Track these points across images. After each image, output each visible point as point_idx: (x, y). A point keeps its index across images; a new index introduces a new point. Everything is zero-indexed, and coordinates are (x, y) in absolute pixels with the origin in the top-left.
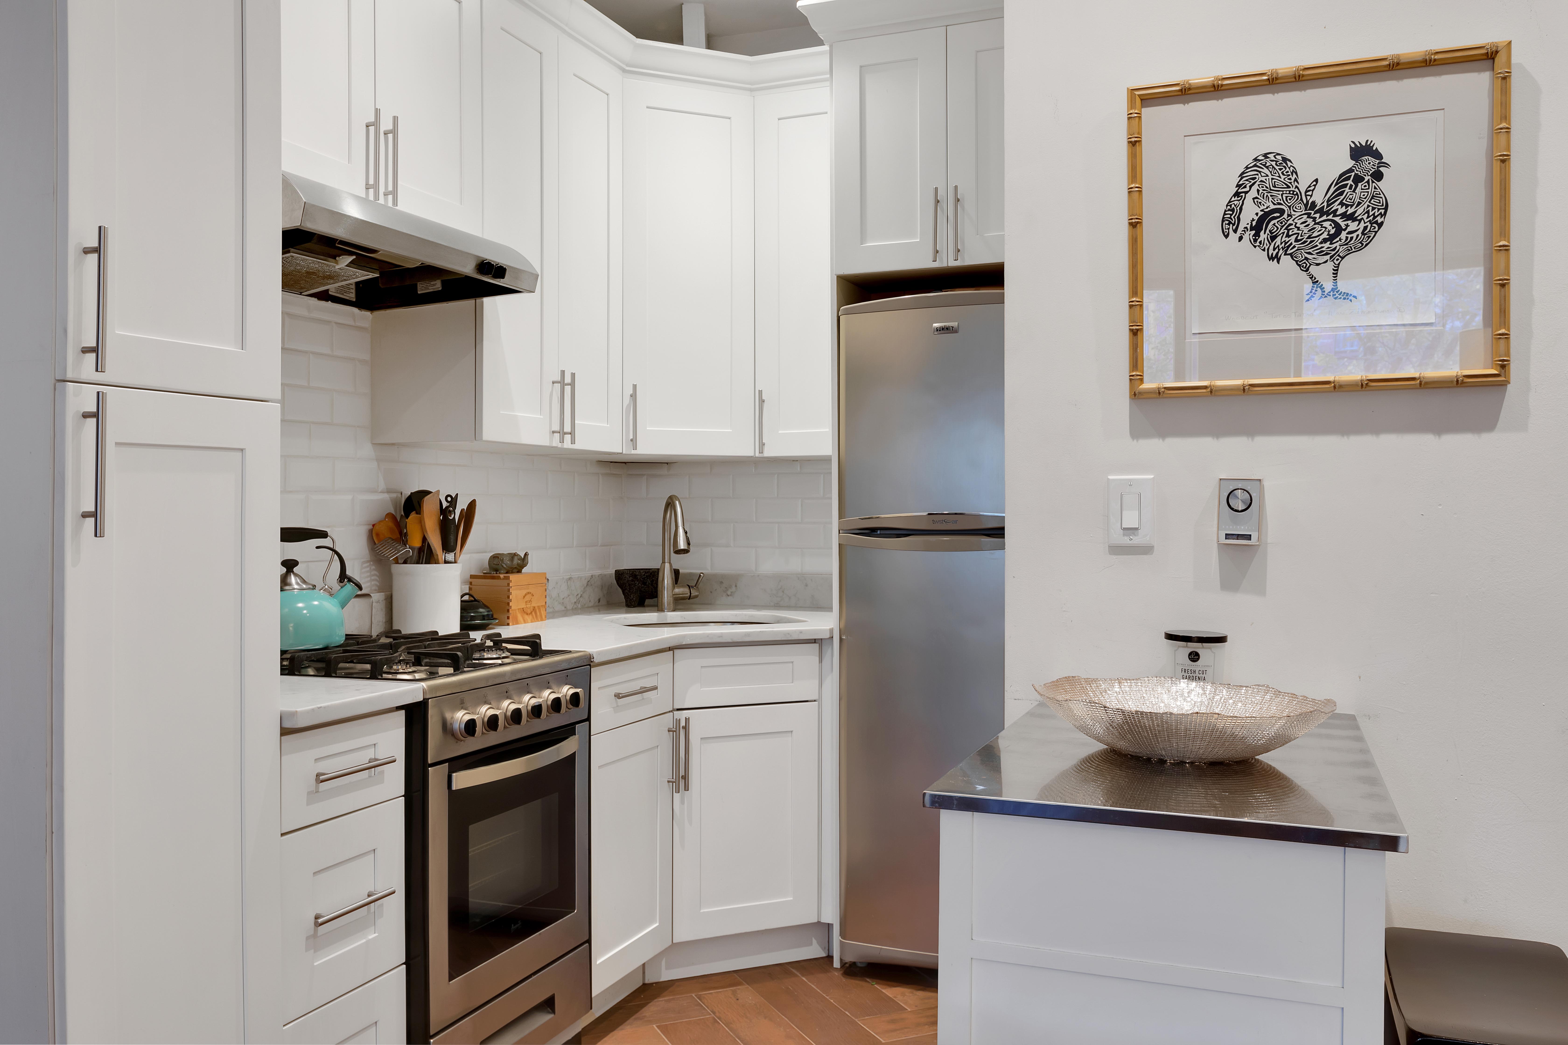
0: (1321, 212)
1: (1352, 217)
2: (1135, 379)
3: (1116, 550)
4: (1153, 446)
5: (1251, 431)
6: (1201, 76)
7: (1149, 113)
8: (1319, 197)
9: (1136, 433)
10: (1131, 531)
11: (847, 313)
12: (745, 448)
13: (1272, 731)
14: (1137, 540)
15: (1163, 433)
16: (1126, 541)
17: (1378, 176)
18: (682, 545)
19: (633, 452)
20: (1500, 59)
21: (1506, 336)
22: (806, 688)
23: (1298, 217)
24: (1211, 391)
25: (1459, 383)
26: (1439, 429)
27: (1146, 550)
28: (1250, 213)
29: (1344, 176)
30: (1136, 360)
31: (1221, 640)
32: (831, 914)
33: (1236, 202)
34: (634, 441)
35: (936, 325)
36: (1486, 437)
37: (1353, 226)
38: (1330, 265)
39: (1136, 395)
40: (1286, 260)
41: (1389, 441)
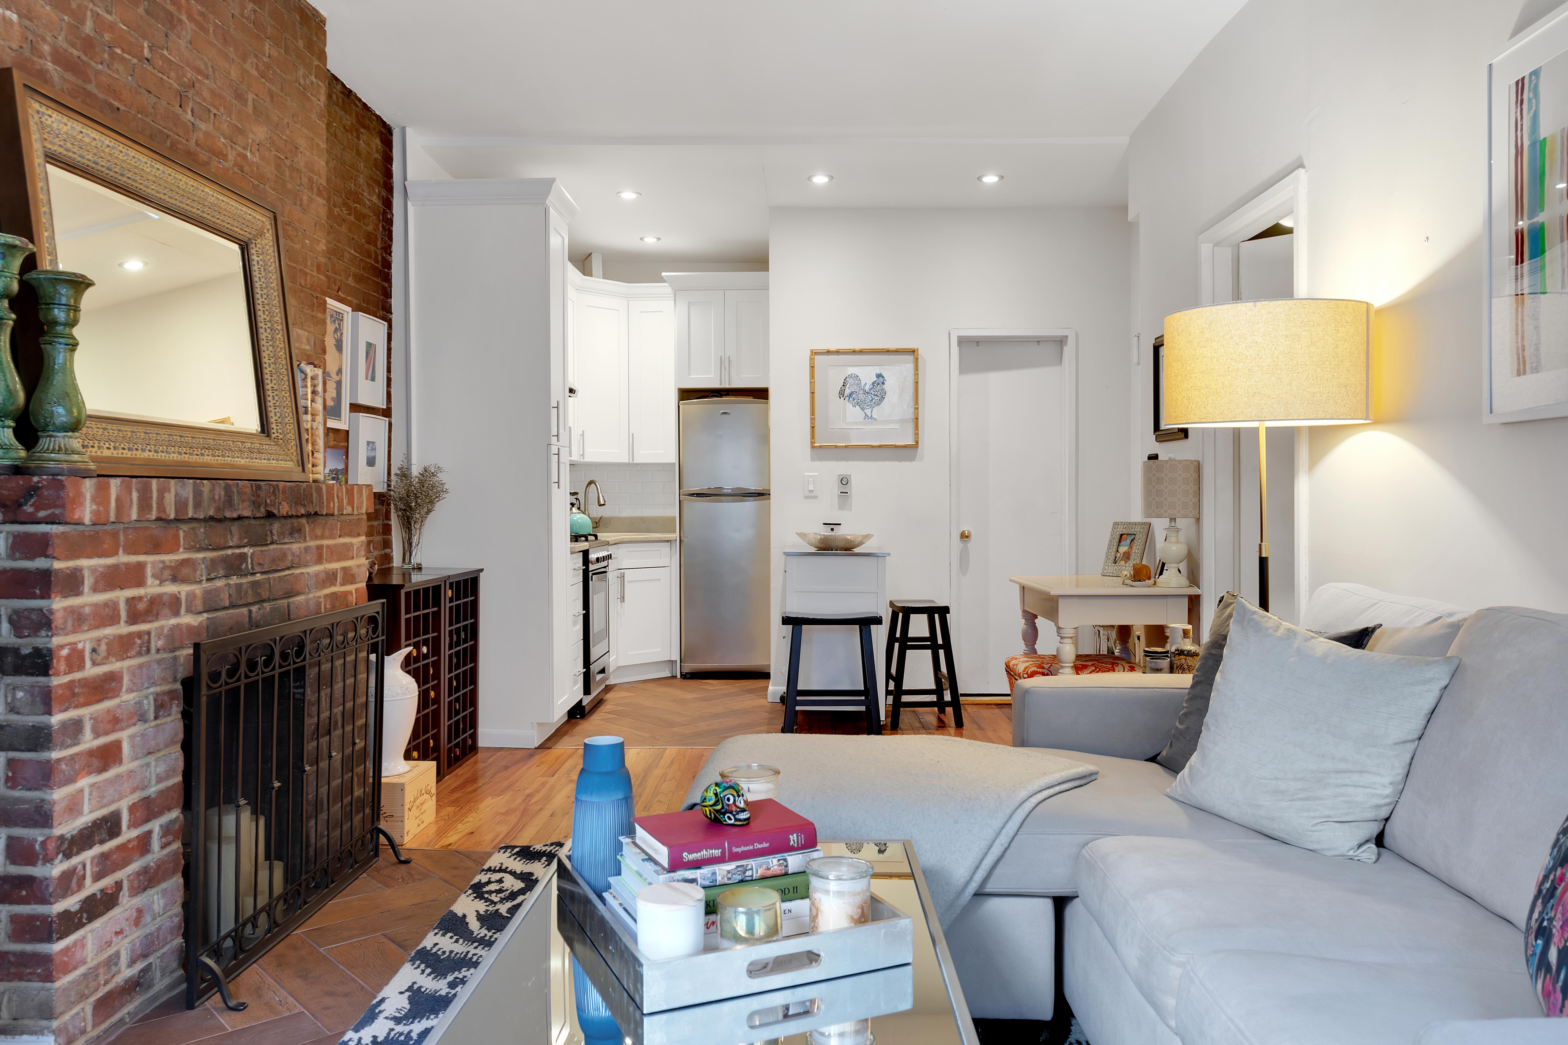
0: (868, 393)
1: (877, 396)
2: (812, 443)
3: (806, 497)
4: (818, 464)
5: (847, 460)
6: (833, 348)
7: (817, 358)
8: (867, 388)
9: (812, 460)
10: (811, 491)
11: (683, 404)
12: (625, 459)
13: (859, 540)
14: (813, 494)
15: (821, 460)
16: (809, 494)
17: (883, 383)
18: (602, 502)
19: (582, 460)
20: (916, 352)
21: (918, 434)
22: (665, 561)
23: (862, 396)
24: (836, 447)
25: (905, 446)
26: (900, 460)
27: (816, 497)
28: (847, 392)
29: (873, 383)
30: (813, 436)
31: (840, 524)
32: (676, 657)
33: (843, 388)
34: (583, 455)
35: (721, 411)
36: (913, 463)
37: (876, 398)
38: (870, 410)
39: (813, 447)
40: (857, 407)
41: (887, 464)
